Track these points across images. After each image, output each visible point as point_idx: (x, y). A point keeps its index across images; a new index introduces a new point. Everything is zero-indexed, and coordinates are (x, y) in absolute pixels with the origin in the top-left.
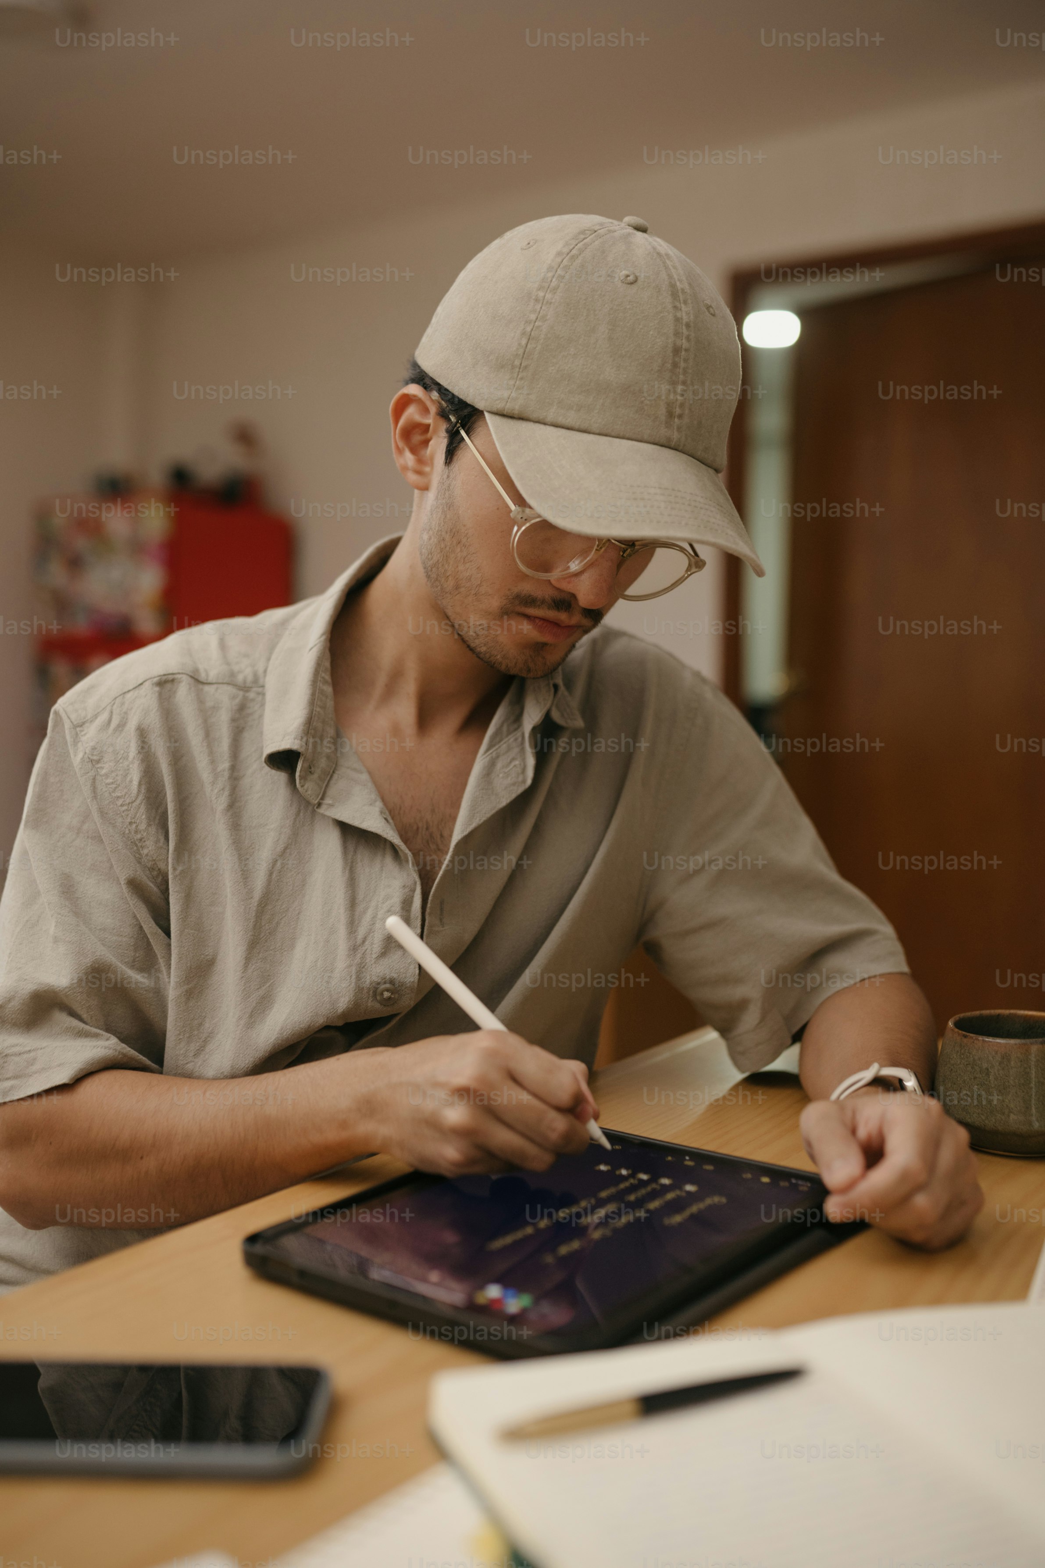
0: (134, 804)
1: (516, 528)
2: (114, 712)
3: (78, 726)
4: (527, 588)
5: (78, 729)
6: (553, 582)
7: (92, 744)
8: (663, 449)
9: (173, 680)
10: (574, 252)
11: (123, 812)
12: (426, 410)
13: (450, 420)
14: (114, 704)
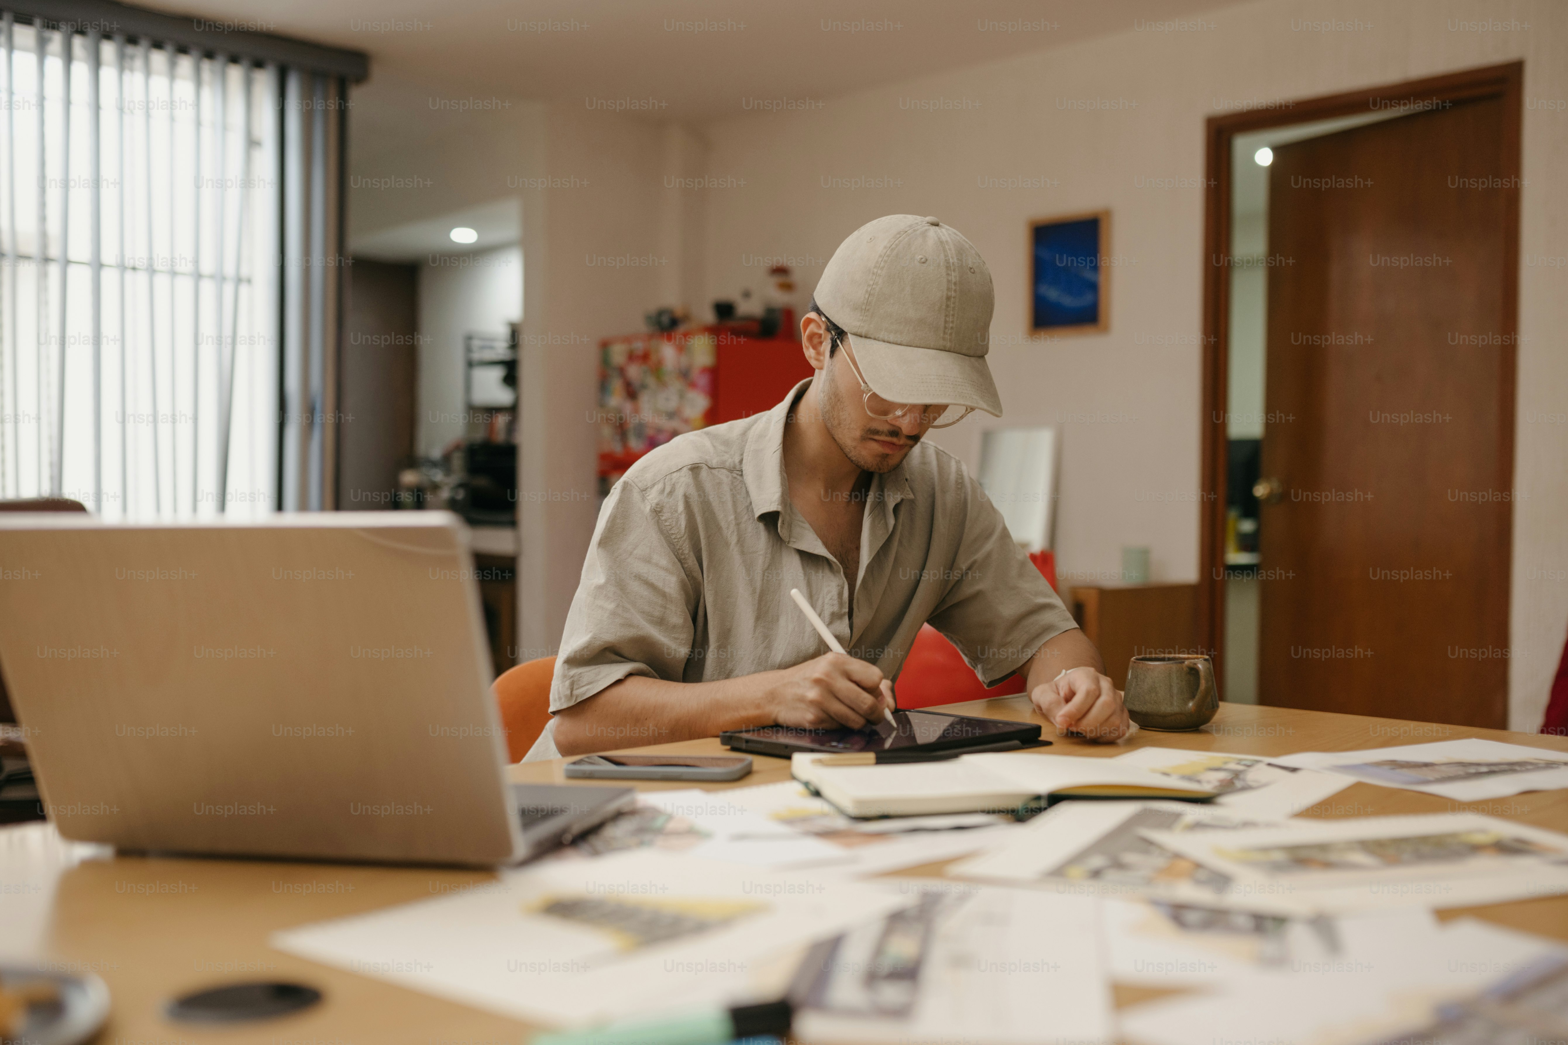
0: (683, 539)
1: (865, 395)
2: (666, 484)
3: (643, 491)
4: (875, 425)
5: (644, 492)
6: (889, 421)
7: (655, 501)
8: (942, 351)
9: (698, 467)
10: (893, 246)
11: (675, 542)
12: (819, 327)
13: (832, 333)
14: (665, 479)
